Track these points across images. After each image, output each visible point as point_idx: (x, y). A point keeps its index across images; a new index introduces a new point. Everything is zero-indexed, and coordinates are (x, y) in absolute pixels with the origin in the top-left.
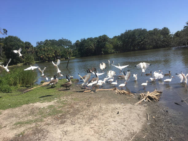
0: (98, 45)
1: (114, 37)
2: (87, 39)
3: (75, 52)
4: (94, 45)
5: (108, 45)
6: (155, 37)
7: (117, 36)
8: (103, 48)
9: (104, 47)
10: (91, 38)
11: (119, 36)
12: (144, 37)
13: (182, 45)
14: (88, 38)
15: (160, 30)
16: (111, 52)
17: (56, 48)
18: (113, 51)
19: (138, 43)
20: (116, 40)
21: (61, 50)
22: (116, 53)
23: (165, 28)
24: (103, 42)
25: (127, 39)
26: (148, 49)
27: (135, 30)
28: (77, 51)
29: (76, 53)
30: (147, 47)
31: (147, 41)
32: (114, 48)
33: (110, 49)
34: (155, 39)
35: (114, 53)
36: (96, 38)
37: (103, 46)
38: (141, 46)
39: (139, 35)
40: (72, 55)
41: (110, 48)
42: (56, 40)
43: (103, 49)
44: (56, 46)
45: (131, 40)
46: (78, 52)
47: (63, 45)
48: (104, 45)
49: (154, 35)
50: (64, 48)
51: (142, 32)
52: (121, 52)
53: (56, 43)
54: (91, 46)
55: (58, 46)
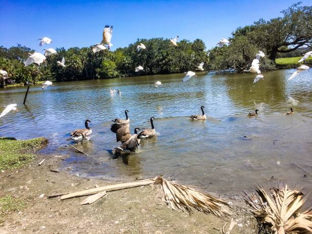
0: (89, 61)
1: (117, 50)
2: (69, 50)
3: (45, 72)
4: (82, 62)
5: (107, 63)
6: (183, 54)
7: (123, 47)
8: (99, 67)
9: (101, 65)
10: (76, 48)
11: (125, 48)
12: (167, 53)
13: (226, 69)
14: (71, 49)
15: (190, 43)
16: (112, 75)
17: (5, 63)
18: (116, 73)
19: (158, 61)
20: (121, 54)
21: (16, 67)
22: (122, 77)
23: (198, 40)
24: (99, 56)
25: (140, 54)
26: (173, 73)
27: (152, 40)
28: (49, 71)
29: (47, 74)
30: (172, 69)
31: (172, 60)
32: (117, 69)
33: (110, 70)
34: (184, 57)
35: (117, 76)
36: (85, 49)
37: (99, 64)
38: (162, 67)
39: (159, 49)
40: (40, 78)
41: (110, 68)
42: (6, 49)
43: (98, 70)
44: (5, 60)
45: (146, 56)
46: (52, 72)
47: (21, 57)
48: (101, 63)
49: (183, 50)
50: (23, 63)
51: (164, 45)
52: (130, 76)
53: (5, 53)
54: (76, 62)
55: (10, 59)
